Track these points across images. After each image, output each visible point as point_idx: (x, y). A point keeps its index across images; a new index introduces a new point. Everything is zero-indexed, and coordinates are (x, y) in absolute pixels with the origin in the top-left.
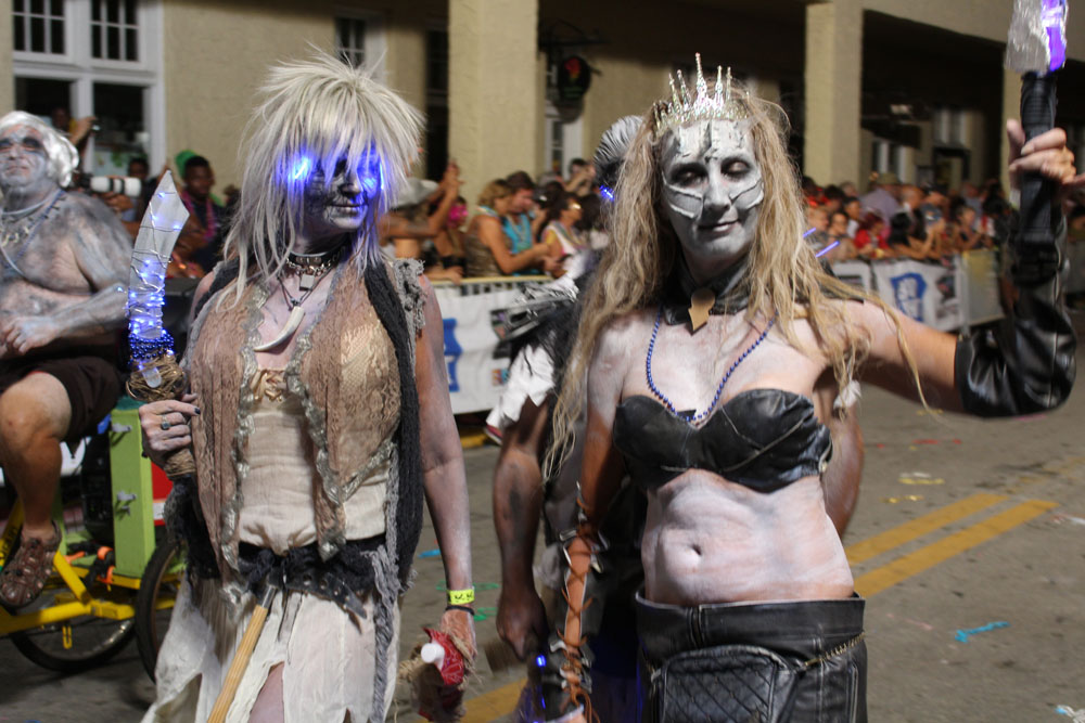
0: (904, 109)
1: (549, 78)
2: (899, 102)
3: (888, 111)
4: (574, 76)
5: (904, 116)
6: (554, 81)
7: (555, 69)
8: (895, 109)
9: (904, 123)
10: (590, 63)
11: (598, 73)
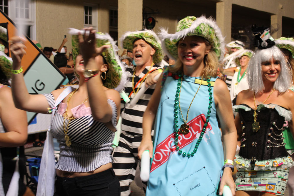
0: (242, 31)
1: (143, 23)
2: (241, 30)
3: (238, 32)
4: (151, 23)
5: (242, 34)
6: (145, 24)
7: (145, 20)
8: (240, 32)
9: (242, 36)
10: (155, 19)
11: (157, 22)
